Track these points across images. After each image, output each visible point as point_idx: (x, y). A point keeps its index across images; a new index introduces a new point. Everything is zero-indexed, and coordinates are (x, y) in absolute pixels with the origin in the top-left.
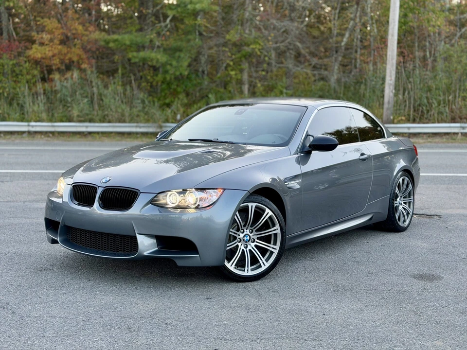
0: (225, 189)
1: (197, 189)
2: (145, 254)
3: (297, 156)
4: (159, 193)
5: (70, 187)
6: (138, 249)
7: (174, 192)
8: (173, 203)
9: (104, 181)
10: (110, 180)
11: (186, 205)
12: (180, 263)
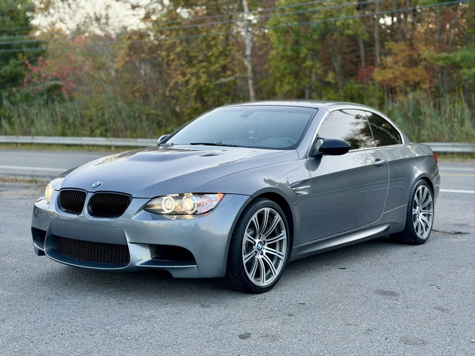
0: (226, 194)
1: (194, 194)
2: (138, 264)
3: (306, 160)
4: (153, 198)
5: (58, 193)
6: (129, 260)
7: (169, 197)
8: (168, 209)
9: (94, 185)
10: (100, 184)
11: (183, 211)
12: (176, 275)
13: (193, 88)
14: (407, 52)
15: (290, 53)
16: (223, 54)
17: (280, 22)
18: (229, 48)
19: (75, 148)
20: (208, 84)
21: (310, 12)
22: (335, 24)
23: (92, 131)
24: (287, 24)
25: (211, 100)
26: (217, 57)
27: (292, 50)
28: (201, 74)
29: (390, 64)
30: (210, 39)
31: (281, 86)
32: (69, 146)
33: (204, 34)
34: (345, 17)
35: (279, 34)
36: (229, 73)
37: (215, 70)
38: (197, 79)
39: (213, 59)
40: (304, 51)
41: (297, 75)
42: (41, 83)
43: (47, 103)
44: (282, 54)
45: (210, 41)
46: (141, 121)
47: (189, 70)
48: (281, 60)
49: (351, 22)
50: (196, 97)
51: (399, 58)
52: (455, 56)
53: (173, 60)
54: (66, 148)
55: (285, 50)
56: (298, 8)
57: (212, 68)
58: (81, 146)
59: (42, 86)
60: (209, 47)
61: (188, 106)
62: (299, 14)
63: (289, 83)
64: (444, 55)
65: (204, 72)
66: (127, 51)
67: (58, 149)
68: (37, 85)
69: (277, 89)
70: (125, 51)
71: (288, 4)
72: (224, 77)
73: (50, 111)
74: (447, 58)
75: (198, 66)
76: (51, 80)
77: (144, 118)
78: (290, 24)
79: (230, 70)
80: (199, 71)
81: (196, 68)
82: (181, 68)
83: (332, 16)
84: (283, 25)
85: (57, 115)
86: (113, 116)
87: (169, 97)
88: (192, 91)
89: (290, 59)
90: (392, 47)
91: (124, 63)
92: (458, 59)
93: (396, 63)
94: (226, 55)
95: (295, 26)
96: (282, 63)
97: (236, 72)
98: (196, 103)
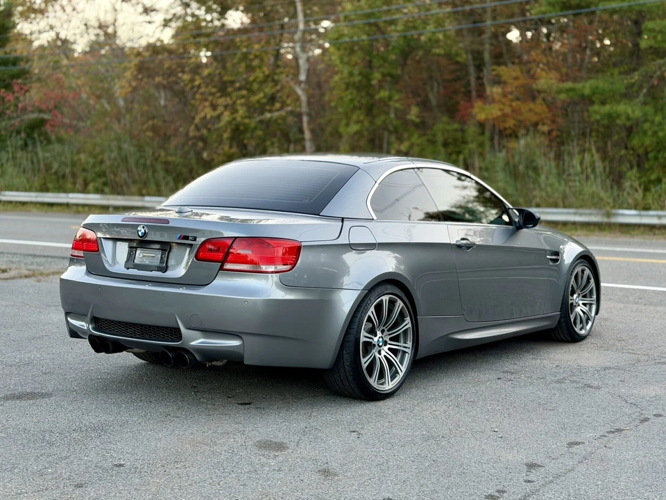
13: (226, 126)
14: (522, 81)
15: (357, 79)
16: (270, 79)
17: (342, 36)
18: (278, 71)
19: (59, 208)
20: (247, 121)
21: (385, 22)
22: (418, 39)
23: (86, 184)
24: (352, 37)
25: (253, 143)
26: (261, 83)
27: (361, 74)
28: (239, 108)
29: (497, 97)
30: (251, 57)
31: (347, 125)
32: (51, 205)
33: (244, 50)
34: (433, 30)
35: (342, 52)
36: (278, 105)
37: (258, 102)
38: (232, 113)
39: (255, 86)
40: (377, 76)
41: (370, 110)
42: (18, 117)
43: (26, 145)
44: (347, 81)
45: (252, 60)
46: (154, 171)
47: (222, 101)
48: (347, 88)
49: (441, 36)
50: (232, 139)
51: (509, 89)
52: (584, 87)
53: (199, 87)
54: (46, 208)
55: (351, 74)
56: (369, 16)
57: (255, 98)
58: (67, 205)
59: (18, 120)
60: (250, 69)
61: (220, 151)
62: (370, 25)
63: (358, 122)
64: (569, 85)
65: (242, 105)
66: (135, 73)
67: (34, 210)
68: (13, 118)
69: (342, 129)
70: (132, 73)
71: (355, 10)
72: (270, 111)
73: (29, 156)
74: (572, 90)
75: (234, 95)
76: (33, 112)
77: (159, 167)
78: (355, 38)
79: (278, 102)
80: (234, 103)
81: (231, 99)
82: (210, 98)
83: (415, 28)
84: (347, 39)
85: (38, 162)
86: (116, 164)
87: (194, 137)
88: (225, 131)
89: (358, 87)
90: (501, 73)
91: (130, 89)
92: (587, 91)
93: (504, 95)
94: (274, 81)
95: (363, 41)
96: (348, 92)
97: (288, 105)
98: (231, 147)
